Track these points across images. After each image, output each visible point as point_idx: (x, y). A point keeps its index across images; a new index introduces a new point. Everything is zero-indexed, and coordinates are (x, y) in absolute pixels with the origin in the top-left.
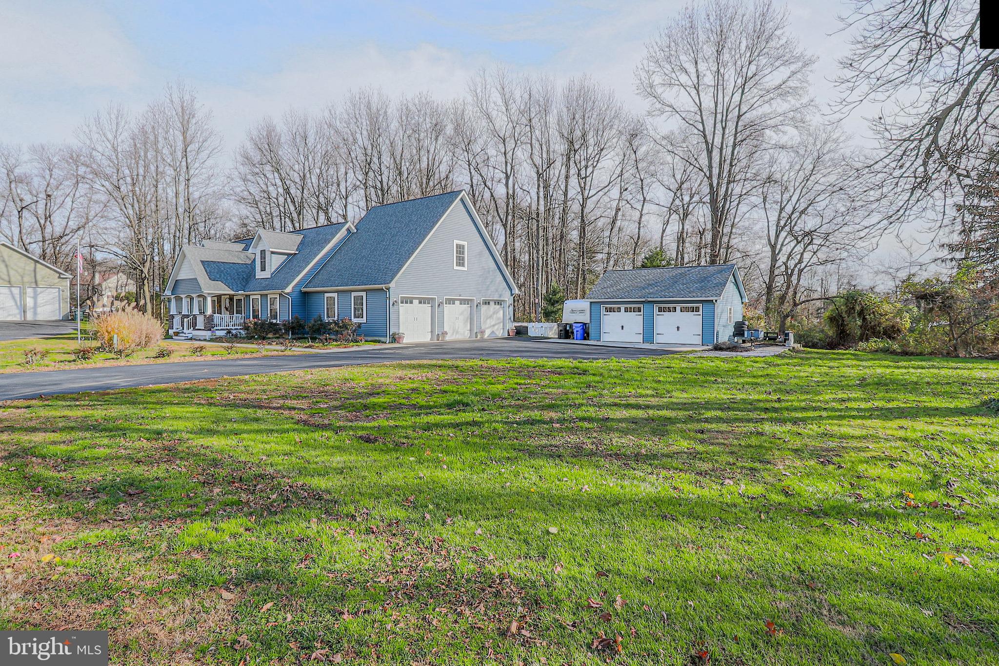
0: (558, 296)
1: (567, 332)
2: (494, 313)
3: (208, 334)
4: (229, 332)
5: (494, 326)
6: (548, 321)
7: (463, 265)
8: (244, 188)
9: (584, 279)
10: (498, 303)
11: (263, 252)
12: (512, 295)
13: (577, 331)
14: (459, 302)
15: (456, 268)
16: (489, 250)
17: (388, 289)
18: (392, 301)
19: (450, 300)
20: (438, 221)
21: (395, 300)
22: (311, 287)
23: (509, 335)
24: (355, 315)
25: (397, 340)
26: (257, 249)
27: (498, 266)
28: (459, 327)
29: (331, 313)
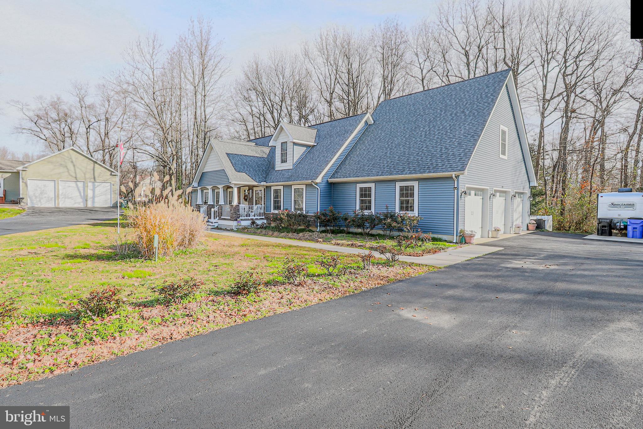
2: (518, 206)
3: (233, 224)
4: (253, 223)
7: (505, 154)
8: (236, 111)
11: (284, 144)
13: (634, 228)
14: (499, 194)
15: (501, 156)
16: (519, 138)
17: (457, 177)
18: (460, 192)
19: (496, 191)
20: (494, 101)
21: (463, 190)
22: (340, 178)
23: (528, 229)
24: (401, 208)
25: (467, 239)
26: (277, 142)
27: (524, 157)
28: (498, 221)
29: (366, 205)
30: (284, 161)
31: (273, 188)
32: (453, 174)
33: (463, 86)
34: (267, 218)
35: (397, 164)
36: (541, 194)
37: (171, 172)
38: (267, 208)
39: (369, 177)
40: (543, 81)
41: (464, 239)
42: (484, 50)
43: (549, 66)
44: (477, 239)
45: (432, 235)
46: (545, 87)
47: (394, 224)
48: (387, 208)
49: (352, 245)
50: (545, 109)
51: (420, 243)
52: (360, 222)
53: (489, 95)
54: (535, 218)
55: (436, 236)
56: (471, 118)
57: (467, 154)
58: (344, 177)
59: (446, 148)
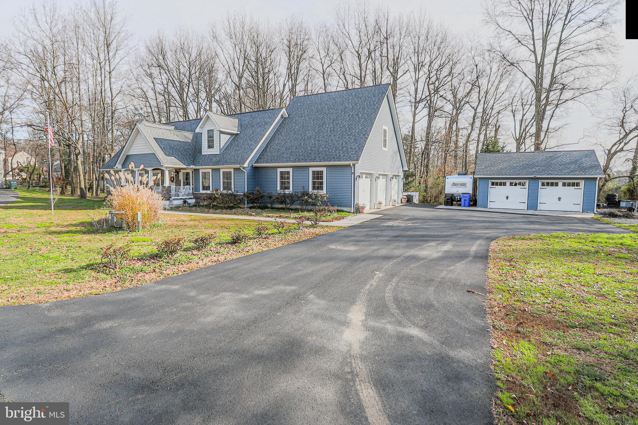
3: (167, 203)
4: (185, 202)
16: (396, 135)
17: (354, 165)
18: (356, 176)
19: (380, 175)
20: (378, 108)
21: (358, 175)
22: (263, 163)
23: (401, 203)
24: (314, 188)
25: (360, 210)
26: (204, 129)
27: (399, 149)
28: (381, 197)
29: (285, 186)
30: (210, 146)
31: (201, 171)
32: (351, 163)
33: (357, 93)
34: (195, 198)
35: (310, 153)
36: (413, 175)
37: (77, 151)
38: (196, 188)
39: (288, 164)
40: (415, 85)
41: (358, 210)
42: (373, 54)
43: (420, 73)
44: (367, 210)
45: (336, 208)
46: (416, 90)
47: (310, 200)
48: (303, 188)
49: (280, 216)
50: (416, 108)
51: (329, 214)
52: (282, 199)
53: (375, 103)
54: (406, 194)
55: (339, 208)
56: (363, 120)
57: (361, 148)
58: (267, 163)
59: (346, 143)
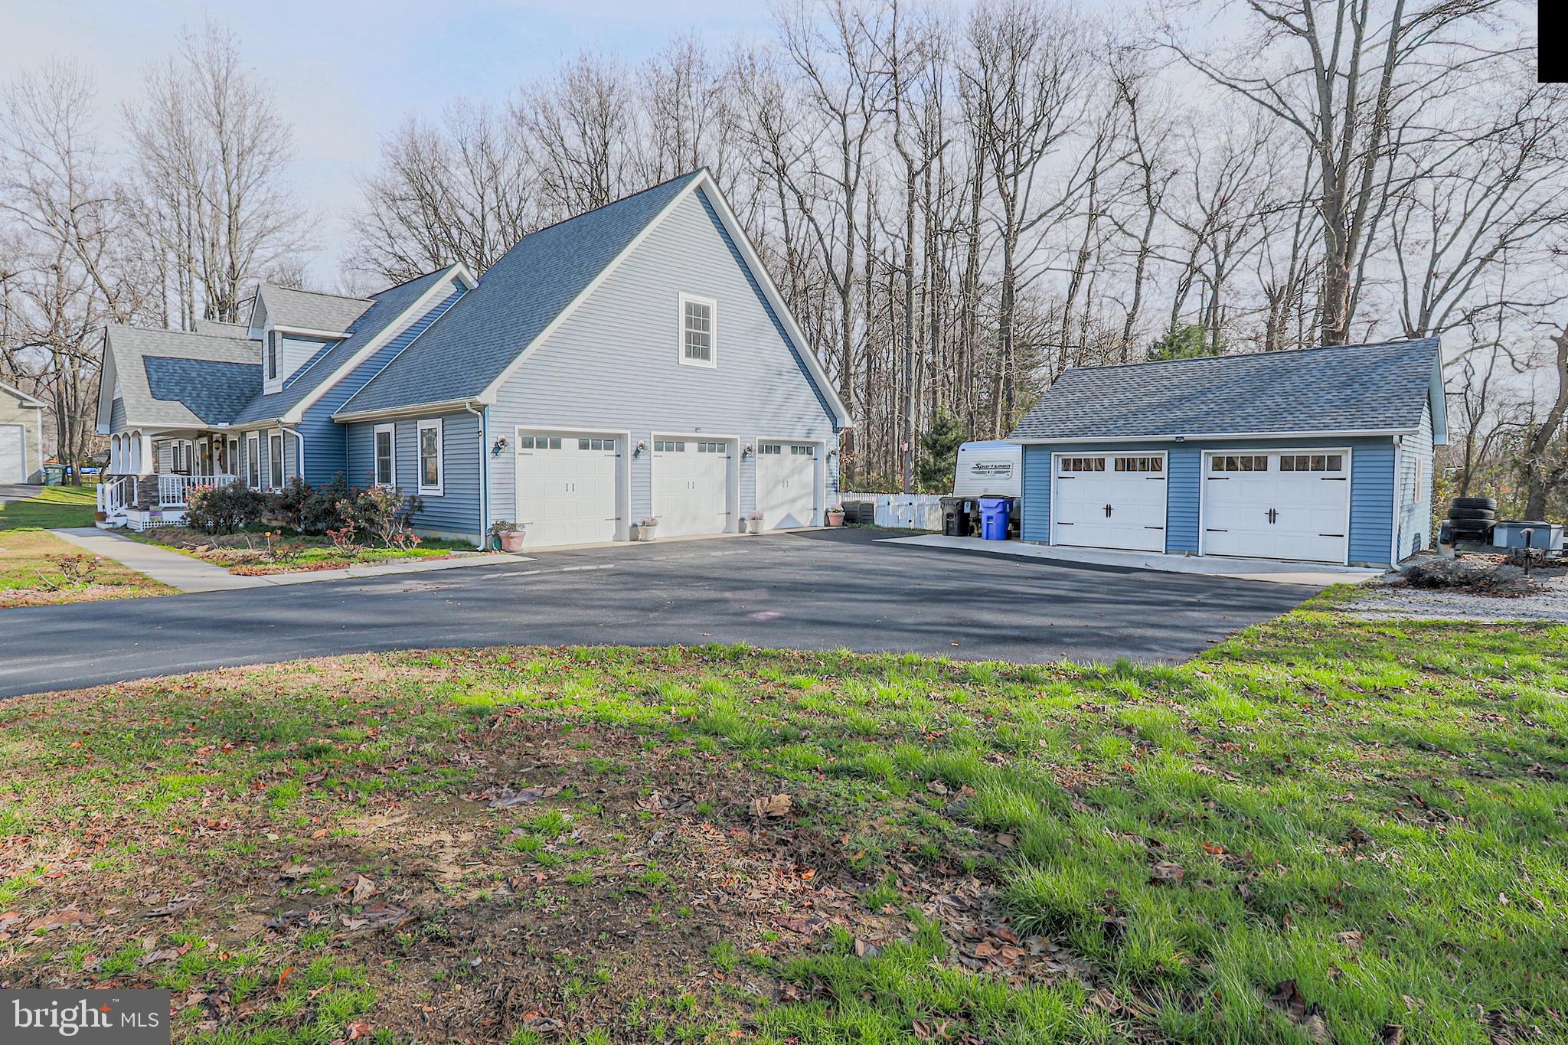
0: (952, 436)
1: (964, 518)
2: (793, 472)
5: (793, 501)
6: (928, 490)
7: (706, 355)
9: (1010, 399)
10: (805, 448)
12: (836, 430)
13: (989, 518)
14: (695, 445)
15: (684, 360)
